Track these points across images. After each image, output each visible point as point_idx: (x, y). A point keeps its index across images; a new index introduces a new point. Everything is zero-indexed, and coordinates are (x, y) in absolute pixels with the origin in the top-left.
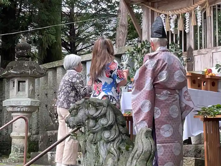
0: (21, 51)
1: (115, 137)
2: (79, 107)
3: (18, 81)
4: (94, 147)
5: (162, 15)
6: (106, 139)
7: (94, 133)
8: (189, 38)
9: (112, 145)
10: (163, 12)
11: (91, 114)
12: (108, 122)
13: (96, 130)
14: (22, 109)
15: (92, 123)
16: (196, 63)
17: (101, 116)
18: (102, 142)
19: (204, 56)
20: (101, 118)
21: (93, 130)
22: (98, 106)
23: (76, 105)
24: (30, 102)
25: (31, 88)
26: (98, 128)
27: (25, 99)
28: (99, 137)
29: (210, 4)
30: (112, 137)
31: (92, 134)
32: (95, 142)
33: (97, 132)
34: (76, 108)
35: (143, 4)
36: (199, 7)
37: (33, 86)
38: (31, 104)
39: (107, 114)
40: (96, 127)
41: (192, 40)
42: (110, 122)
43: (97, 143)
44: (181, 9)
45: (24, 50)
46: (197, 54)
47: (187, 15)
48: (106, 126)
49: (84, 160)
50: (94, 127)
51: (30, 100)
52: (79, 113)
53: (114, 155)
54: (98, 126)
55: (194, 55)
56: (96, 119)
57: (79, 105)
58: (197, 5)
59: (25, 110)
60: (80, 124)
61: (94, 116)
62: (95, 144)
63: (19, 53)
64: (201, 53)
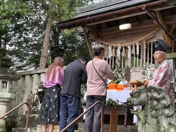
0: (5, 62)
1: (173, 113)
2: (141, 91)
3: (2, 82)
4: (155, 120)
5: (110, 46)
6: (166, 115)
7: (156, 110)
8: (128, 61)
9: (172, 119)
10: (111, 45)
11: (155, 97)
12: (168, 103)
13: (159, 108)
14: (4, 100)
15: (155, 103)
16: (131, 77)
17: (162, 98)
18: (163, 116)
19: (138, 73)
20: (162, 100)
21: (157, 108)
22: (158, 91)
23: (139, 89)
24: (10, 96)
25: (10, 86)
26: (160, 106)
27: (7, 94)
28: (161, 113)
29: (146, 41)
30: (171, 113)
31: (155, 111)
32: (157, 116)
33: (159, 109)
34: (138, 91)
35: (95, 39)
36: (138, 43)
37: (12, 85)
38: (11, 97)
39: (166, 97)
40: (158, 105)
41: (130, 63)
42: (169, 103)
43: (158, 117)
44: (124, 43)
45: (7, 62)
46: (133, 71)
47: (129, 47)
48: (166, 105)
49: (142, 129)
50: (157, 106)
51: (9, 94)
52: (141, 96)
53: (175, 126)
54: (160, 105)
55: (130, 72)
56: (158, 100)
57: (141, 90)
58: (136, 41)
59: (6, 101)
60: (142, 103)
61: (157, 97)
62: (156, 118)
63: (4, 63)
64: (136, 71)
